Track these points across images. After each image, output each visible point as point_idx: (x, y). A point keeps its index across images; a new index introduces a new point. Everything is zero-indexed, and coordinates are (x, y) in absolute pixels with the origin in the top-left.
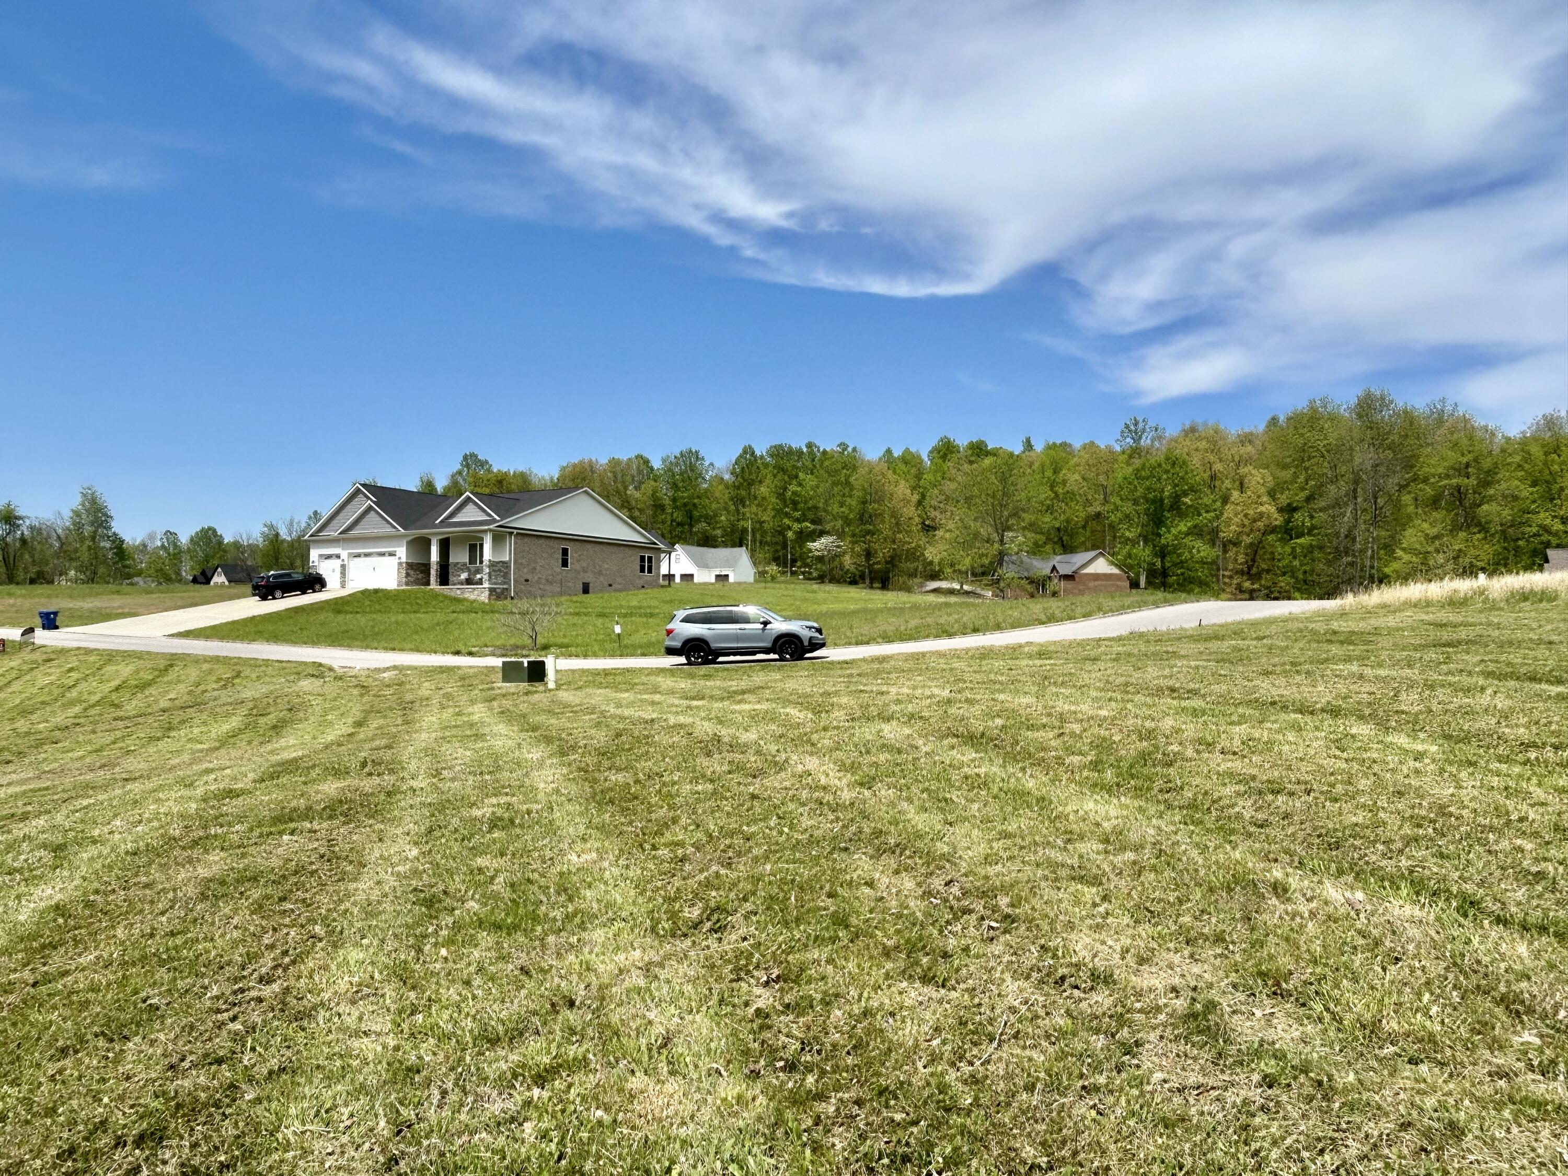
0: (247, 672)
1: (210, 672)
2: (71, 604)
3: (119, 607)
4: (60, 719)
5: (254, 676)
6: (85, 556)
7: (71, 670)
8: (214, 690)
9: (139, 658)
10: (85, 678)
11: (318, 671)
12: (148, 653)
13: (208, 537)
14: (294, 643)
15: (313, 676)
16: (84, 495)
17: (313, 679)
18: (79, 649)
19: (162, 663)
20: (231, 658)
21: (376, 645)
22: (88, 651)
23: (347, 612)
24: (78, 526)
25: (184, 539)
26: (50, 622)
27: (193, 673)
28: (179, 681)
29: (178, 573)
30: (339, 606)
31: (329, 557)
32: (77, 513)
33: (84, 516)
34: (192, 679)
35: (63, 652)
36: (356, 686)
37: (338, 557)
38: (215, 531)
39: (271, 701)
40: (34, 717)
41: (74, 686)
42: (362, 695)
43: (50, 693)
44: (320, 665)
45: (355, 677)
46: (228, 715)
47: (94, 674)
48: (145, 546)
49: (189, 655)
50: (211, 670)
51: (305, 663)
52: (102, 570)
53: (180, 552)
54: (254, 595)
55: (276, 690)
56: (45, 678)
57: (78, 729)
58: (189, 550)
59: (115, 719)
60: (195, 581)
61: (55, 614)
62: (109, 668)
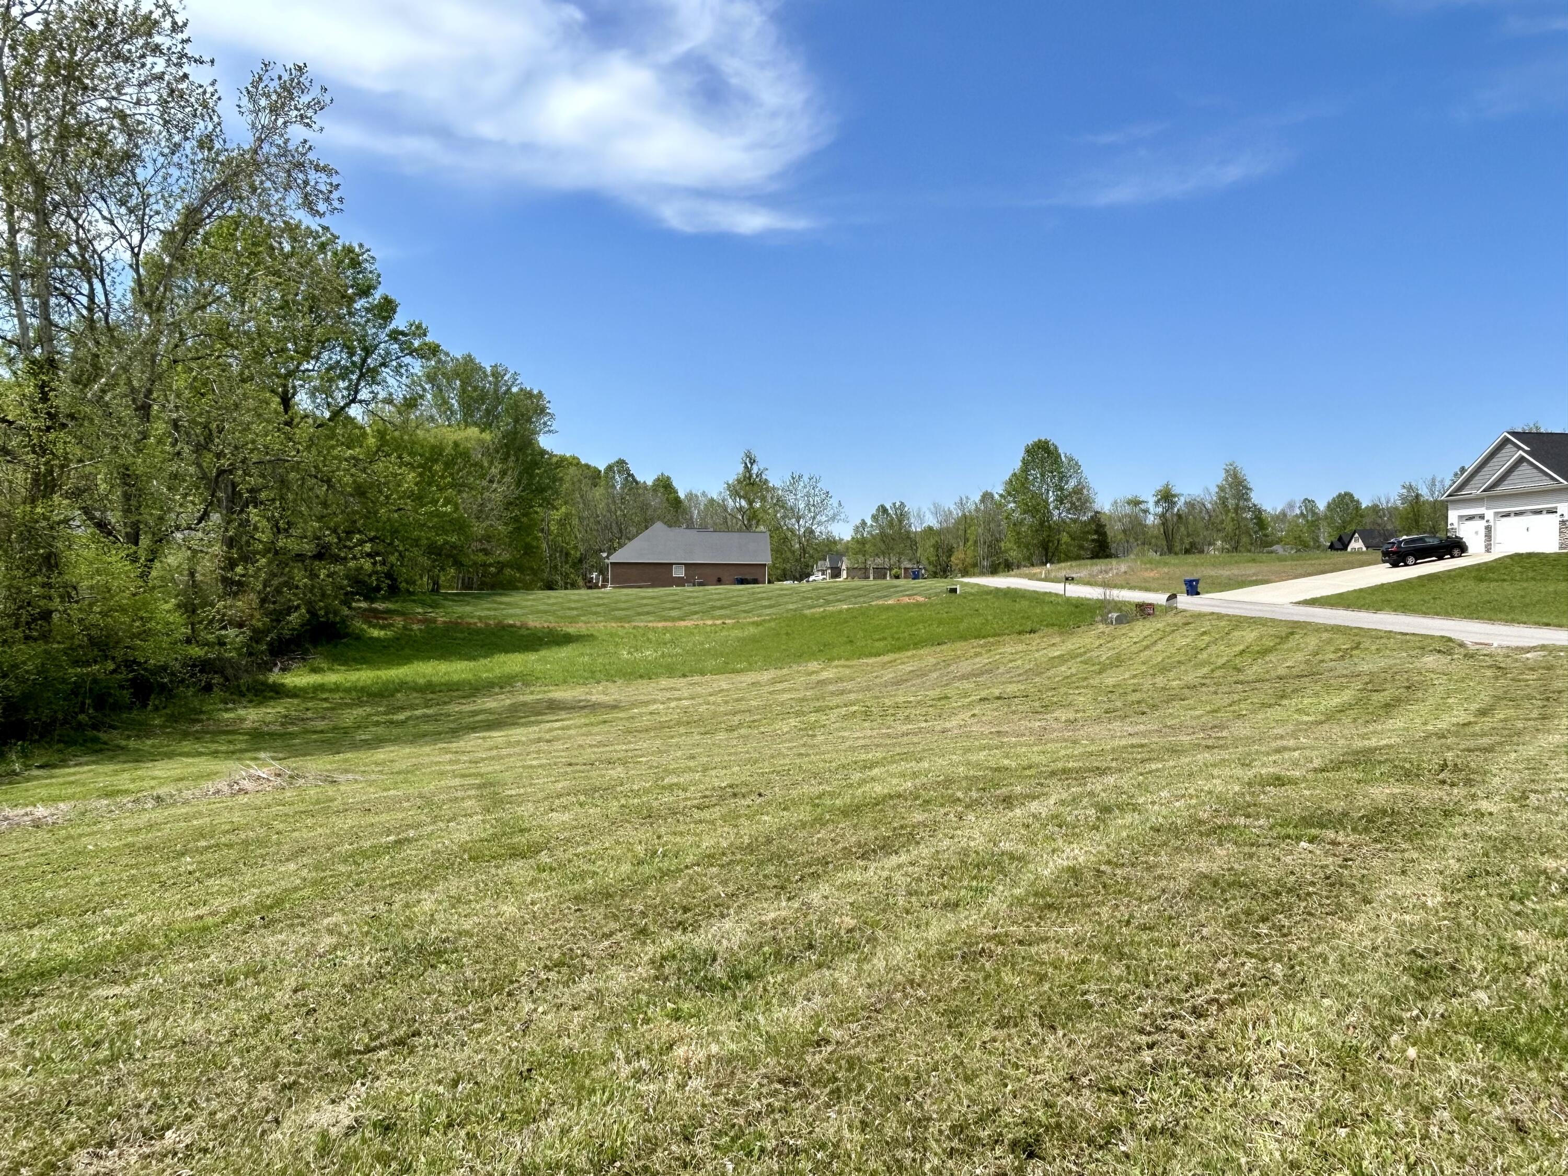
0: (1366, 643)
1: (1329, 641)
2: (1212, 572)
3: (1254, 574)
4: (1191, 677)
5: (1374, 648)
6: (1229, 527)
7: (1204, 633)
8: (1332, 660)
9: (1264, 625)
10: (1215, 642)
11: (1447, 646)
12: (1273, 620)
13: (1345, 502)
14: (1425, 614)
15: (1439, 651)
16: (1227, 471)
17: (1438, 656)
18: (1213, 613)
19: (1284, 631)
20: (1351, 628)
21: (1525, 619)
22: (1220, 617)
23: (1491, 580)
24: (1223, 501)
25: (1321, 506)
26: (1192, 588)
27: (1312, 642)
28: (1298, 650)
29: (1316, 540)
30: (1481, 572)
31: (1471, 518)
32: (1221, 489)
33: (1228, 490)
34: (1310, 648)
35: (1200, 616)
36: (1490, 667)
37: (1482, 517)
38: (1351, 496)
39: (1389, 677)
40: (1172, 675)
41: (1205, 648)
42: (1497, 678)
43: (1185, 655)
44: (1450, 640)
45: (1490, 655)
46: (1341, 688)
47: (1222, 638)
48: (1284, 514)
49: (1310, 623)
50: (1331, 639)
51: (1432, 637)
52: (1245, 539)
53: (1318, 519)
54: (1384, 562)
55: (1395, 665)
56: (1182, 640)
57: (1204, 689)
58: (1326, 517)
59: (1236, 683)
60: (1332, 547)
61: (1197, 581)
62: (1236, 633)
